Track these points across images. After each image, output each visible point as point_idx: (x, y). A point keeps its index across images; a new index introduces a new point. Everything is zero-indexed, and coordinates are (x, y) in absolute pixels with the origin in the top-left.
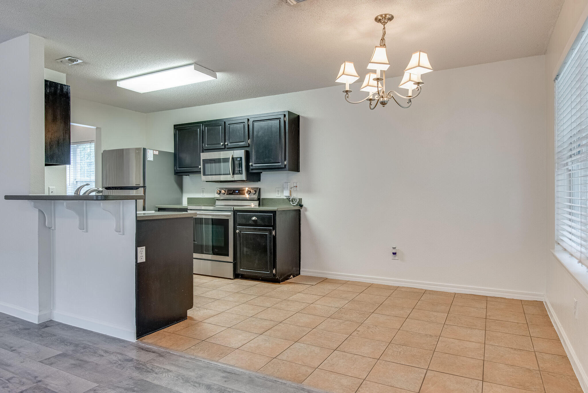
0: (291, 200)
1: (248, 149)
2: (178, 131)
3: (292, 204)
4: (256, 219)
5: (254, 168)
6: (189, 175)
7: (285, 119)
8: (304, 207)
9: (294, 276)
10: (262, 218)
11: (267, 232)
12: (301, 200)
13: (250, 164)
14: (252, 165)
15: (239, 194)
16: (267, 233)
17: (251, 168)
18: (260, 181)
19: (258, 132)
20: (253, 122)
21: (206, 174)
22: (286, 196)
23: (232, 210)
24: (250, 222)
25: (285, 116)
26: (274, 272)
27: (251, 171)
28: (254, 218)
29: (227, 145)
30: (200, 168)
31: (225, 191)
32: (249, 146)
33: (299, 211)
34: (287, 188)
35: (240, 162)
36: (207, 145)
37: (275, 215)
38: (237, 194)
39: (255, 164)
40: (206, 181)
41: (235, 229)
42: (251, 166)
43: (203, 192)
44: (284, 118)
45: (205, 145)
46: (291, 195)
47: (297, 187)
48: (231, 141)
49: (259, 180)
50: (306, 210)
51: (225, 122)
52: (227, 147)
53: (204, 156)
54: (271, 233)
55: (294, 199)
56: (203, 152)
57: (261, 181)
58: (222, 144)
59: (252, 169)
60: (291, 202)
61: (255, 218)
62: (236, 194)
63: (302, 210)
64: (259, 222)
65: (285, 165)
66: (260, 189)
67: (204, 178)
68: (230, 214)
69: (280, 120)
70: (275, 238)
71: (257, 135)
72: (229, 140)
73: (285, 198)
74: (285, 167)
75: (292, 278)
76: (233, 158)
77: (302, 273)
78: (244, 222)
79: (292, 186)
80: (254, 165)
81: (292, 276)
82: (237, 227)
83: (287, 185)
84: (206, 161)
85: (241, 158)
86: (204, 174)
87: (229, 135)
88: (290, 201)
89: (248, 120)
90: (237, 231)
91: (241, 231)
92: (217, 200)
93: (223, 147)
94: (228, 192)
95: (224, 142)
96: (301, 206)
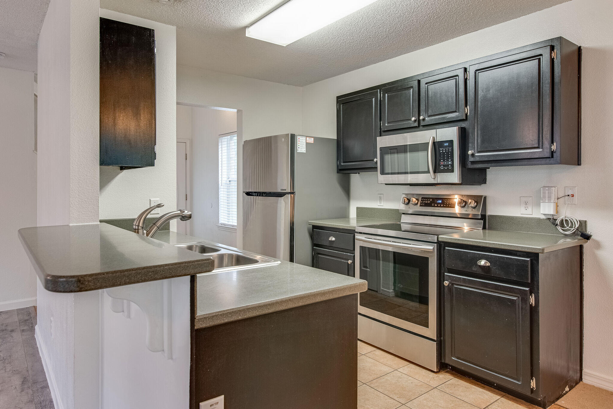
0: (558, 222)
1: (464, 125)
2: (343, 106)
3: (561, 231)
4: (488, 264)
5: (477, 159)
6: (359, 173)
7: (553, 55)
8: (594, 240)
9: (571, 388)
10: (505, 265)
11: (514, 294)
12: (584, 225)
13: (470, 152)
14: (473, 155)
15: (443, 207)
16: (515, 298)
17: (471, 159)
18: (485, 183)
19: (488, 89)
20: (475, 73)
21: (386, 171)
22: (544, 214)
23: (436, 241)
24: (474, 269)
25: (552, 48)
26: (532, 384)
27: (470, 166)
28: (483, 262)
29: (424, 120)
30: (376, 162)
31: (418, 200)
32: (466, 120)
33: (581, 247)
34: (550, 198)
35: (448, 150)
36: (388, 123)
37: (535, 262)
38: (440, 207)
39: (479, 152)
40: (386, 184)
41: (440, 278)
42: (470, 156)
43: (380, 199)
44: (551, 53)
45: (384, 124)
46: (557, 212)
47: (573, 196)
48: (430, 112)
49: (484, 181)
50: (598, 245)
51: (419, 81)
52: (422, 123)
53: (383, 141)
54: (525, 300)
55: (566, 220)
56: (380, 136)
57: (487, 182)
58: (413, 119)
59: (473, 163)
60: (559, 228)
61: (485, 263)
62: (437, 206)
63: (587, 246)
64: (496, 271)
65: (552, 153)
66: (485, 198)
67: (383, 179)
68: (431, 248)
69: (539, 59)
70: (534, 311)
71: (485, 98)
72: (427, 111)
73: (543, 217)
74: (552, 157)
75: (567, 392)
76: (434, 143)
77: (586, 379)
78: (460, 266)
79: (561, 194)
80: (476, 154)
81: (567, 389)
82: (446, 274)
83: (550, 193)
84: (386, 151)
85: (451, 142)
86: (383, 173)
87: (427, 101)
88: (557, 225)
89: (465, 69)
90: (446, 283)
91: (453, 284)
92: (403, 214)
93: (416, 124)
94: (423, 201)
95: (417, 115)
96: (587, 237)
